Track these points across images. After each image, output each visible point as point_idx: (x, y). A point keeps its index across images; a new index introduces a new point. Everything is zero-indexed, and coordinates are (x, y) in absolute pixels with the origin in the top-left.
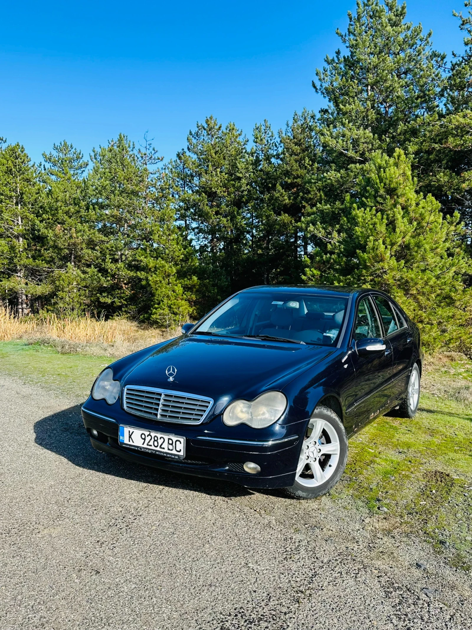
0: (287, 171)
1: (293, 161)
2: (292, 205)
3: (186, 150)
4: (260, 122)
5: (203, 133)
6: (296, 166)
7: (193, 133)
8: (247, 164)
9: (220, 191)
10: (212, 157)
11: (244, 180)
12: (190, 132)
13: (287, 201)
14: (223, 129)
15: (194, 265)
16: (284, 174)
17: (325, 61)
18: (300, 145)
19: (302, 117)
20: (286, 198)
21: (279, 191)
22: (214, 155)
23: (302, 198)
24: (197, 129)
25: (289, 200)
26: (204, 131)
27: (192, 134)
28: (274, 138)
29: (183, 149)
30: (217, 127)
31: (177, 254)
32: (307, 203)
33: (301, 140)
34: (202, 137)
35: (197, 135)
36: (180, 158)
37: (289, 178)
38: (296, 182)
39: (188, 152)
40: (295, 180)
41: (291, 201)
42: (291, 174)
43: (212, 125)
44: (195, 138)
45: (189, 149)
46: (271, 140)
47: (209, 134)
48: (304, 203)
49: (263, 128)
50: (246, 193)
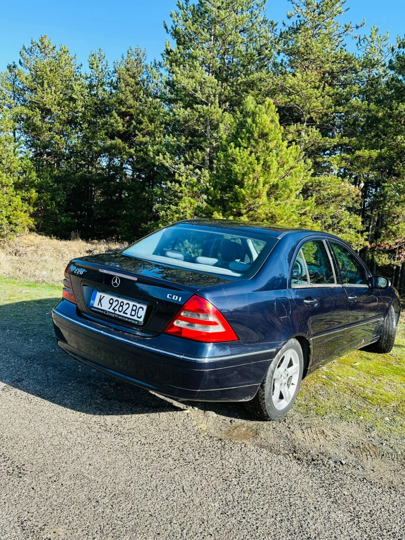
0: (122, 101)
1: (128, 92)
2: (125, 133)
3: (17, 63)
4: (95, 51)
5: (37, 50)
6: (130, 96)
7: (27, 49)
8: (82, 87)
9: (55, 109)
10: (47, 75)
11: (79, 102)
12: (24, 47)
13: (121, 128)
14: (57, 49)
15: (31, 178)
16: (119, 103)
17: (177, 5)
18: (134, 77)
19: (136, 53)
20: (120, 124)
21: (115, 118)
22: (48, 72)
23: (135, 128)
24: (31, 45)
25: (123, 127)
26: (37, 48)
27: (25, 49)
28: (108, 67)
29: (14, 63)
30: (51, 47)
31: (14, 165)
32: (139, 132)
33: (135, 73)
34: (36, 54)
35: (31, 51)
36: (11, 71)
37: (123, 107)
38: (129, 112)
39: (19, 66)
40: (128, 110)
41: (125, 128)
42: (125, 103)
43: (46, 43)
44: (28, 53)
45: (20, 63)
46: (105, 69)
47: (41, 52)
48: (137, 132)
49: (98, 56)
50: (80, 114)
